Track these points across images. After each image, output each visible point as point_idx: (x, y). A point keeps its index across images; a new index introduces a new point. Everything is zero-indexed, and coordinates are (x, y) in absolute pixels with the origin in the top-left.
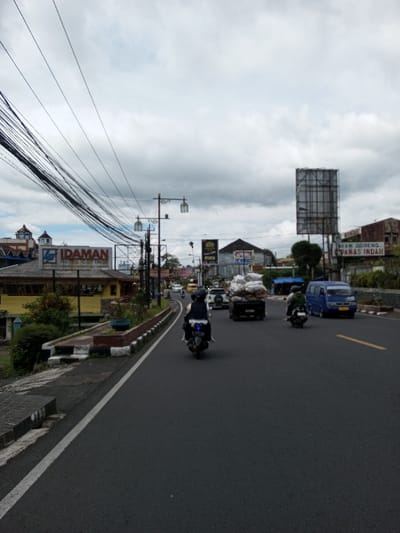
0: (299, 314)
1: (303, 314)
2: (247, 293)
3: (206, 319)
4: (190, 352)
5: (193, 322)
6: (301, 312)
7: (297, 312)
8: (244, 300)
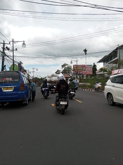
0: (71, 93)
1: (73, 93)
2: (52, 82)
3: (47, 88)
4: (44, 98)
5: (43, 89)
6: (72, 91)
7: (70, 91)
8: (51, 85)
